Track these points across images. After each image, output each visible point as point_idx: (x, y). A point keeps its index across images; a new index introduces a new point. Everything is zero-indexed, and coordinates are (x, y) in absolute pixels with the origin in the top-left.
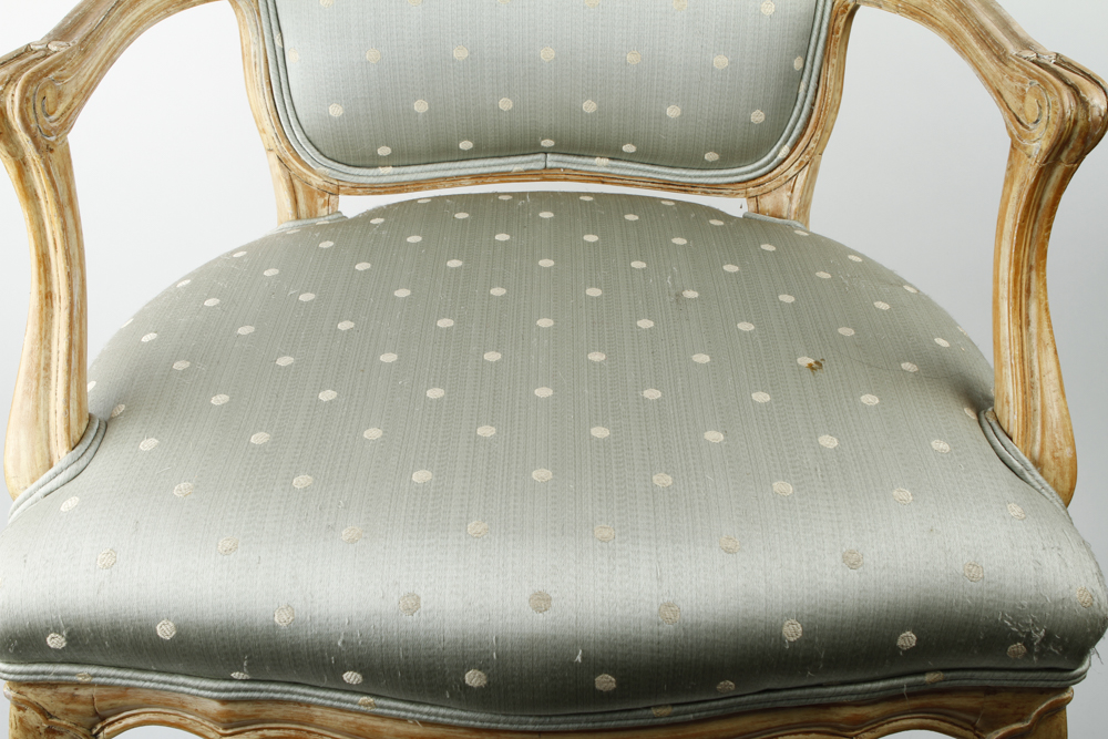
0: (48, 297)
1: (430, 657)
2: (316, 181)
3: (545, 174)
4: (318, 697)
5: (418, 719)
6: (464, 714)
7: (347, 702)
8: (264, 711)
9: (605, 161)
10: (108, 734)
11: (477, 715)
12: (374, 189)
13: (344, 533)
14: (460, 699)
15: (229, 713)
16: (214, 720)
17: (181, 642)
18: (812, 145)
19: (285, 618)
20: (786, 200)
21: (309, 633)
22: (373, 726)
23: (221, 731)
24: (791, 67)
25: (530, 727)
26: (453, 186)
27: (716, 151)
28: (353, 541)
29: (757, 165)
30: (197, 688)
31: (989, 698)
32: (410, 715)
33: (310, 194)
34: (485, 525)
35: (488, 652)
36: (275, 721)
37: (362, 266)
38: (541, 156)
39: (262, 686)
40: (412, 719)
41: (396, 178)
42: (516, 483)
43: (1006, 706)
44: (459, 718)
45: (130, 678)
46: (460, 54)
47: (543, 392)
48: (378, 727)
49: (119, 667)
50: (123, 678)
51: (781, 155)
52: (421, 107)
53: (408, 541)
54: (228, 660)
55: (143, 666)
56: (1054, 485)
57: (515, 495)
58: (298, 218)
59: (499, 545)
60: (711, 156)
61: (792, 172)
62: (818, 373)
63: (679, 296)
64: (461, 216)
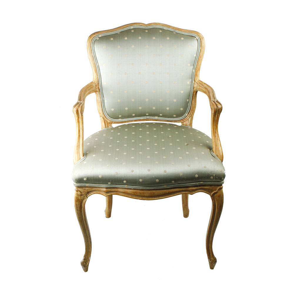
0: (79, 136)
2: (109, 121)
3: (147, 120)
4: (120, 186)
7: (124, 187)
8: (112, 190)
9: (157, 117)
12: (118, 123)
13: (123, 164)
14: (139, 184)
15: (107, 190)
16: (104, 192)
18: (191, 113)
20: (187, 123)
23: (106, 194)
24: (187, 101)
26: (131, 122)
27: (175, 115)
29: (182, 117)
31: (211, 187)
32: (132, 188)
33: (108, 124)
34: (141, 162)
35: (142, 176)
36: (113, 192)
37: (119, 134)
38: (146, 117)
39: (112, 185)
41: (122, 121)
42: (145, 158)
43: (213, 188)
46: (133, 100)
47: (148, 149)
51: (186, 115)
52: (126, 109)
53: (132, 164)
54: (108, 180)
56: (220, 159)
58: (106, 127)
59: (143, 164)
60: (174, 116)
61: (188, 118)
62: (188, 145)
63: (168, 137)
64: (133, 126)
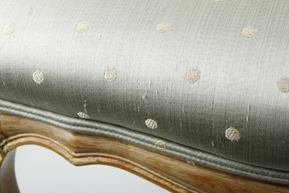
1: (202, 114)
4: (131, 136)
5: (193, 161)
6: (224, 161)
7: (149, 142)
8: (99, 143)
10: (9, 147)
11: (233, 163)
13: (158, 26)
14: (221, 148)
17: (47, 86)
19: (111, 76)
21: (125, 88)
22: (165, 163)
23: (73, 154)
25: (270, 178)
28: (163, 32)
30: (57, 120)
32: (188, 157)
34: (256, 30)
35: (243, 115)
36: (105, 152)
39: (97, 125)
40: (190, 160)
42: (283, 6)
44: (221, 164)
45: (19, 110)
48: (169, 164)
49: (14, 102)
50: (15, 109)
53: (200, 34)
54: (75, 102)
55: (26, 102)
57: (281, 13)
59: (263, 43)
